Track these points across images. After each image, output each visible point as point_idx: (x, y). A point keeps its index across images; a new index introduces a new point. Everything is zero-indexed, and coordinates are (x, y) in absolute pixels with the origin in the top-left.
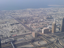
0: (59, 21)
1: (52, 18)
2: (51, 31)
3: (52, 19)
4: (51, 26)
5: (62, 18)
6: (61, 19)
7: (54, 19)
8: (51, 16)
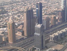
0: (19, 16)
1: (6, 12)
2: (7, 40)
3: (5, 14)
4: (5, 29)
5: (25, 11)
6: (23, 12)
7: (10, 14)
8: (3, 8)
